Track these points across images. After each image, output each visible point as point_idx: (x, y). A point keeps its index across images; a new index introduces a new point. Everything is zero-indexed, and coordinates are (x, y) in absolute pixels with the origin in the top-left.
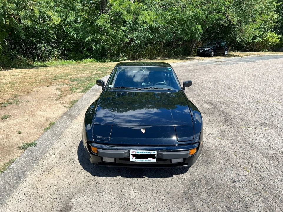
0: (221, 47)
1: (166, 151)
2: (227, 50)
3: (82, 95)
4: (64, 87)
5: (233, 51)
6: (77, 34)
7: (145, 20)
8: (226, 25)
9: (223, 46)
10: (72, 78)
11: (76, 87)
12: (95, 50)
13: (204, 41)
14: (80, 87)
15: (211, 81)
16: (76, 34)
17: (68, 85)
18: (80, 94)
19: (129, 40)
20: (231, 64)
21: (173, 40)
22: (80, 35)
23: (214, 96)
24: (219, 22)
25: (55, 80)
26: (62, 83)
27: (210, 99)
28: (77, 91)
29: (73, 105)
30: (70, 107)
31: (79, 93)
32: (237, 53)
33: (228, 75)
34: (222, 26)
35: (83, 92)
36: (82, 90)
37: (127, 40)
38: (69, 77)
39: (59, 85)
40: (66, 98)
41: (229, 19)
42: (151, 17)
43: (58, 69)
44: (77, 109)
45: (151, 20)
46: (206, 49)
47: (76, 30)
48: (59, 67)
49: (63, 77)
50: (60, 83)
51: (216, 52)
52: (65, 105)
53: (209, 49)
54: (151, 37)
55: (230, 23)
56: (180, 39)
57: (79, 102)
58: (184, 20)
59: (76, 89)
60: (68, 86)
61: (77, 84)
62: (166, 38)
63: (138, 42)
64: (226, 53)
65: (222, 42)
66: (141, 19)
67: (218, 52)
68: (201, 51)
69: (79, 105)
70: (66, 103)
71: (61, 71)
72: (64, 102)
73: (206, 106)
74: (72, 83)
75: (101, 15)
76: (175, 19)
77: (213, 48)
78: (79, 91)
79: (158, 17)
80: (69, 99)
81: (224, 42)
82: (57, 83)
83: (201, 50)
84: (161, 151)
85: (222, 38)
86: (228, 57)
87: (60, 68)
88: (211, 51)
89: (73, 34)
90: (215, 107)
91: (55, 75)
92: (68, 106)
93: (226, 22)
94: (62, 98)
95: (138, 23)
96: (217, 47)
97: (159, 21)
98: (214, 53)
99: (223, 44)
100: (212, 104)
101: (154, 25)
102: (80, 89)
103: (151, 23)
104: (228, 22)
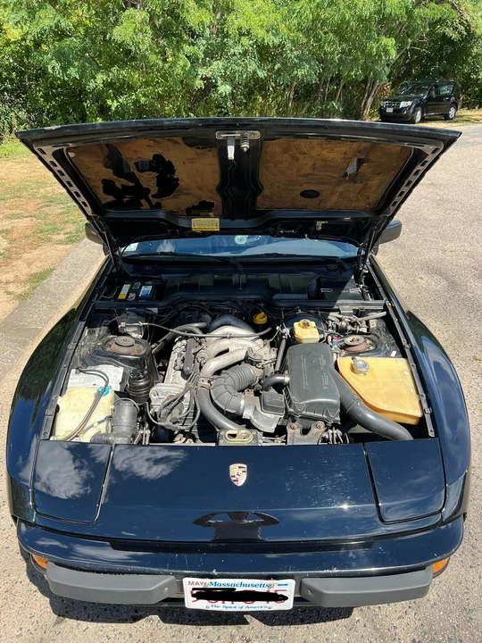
0: (440, 99)
1: (334, 576)
2: (455, 105)
3: (67, 250)
4: (22, 224)
5: (469, 109)
6: (64, 69)
7: (245, 27)
8: (455, 36)
9: (446, 96)
10: (50, 195)
11: (55, 223)
12: (117, 112)
13: (396, 81)
14: (67, 222)
15: (426, 198)
16: (62, 68)
17: (34, 216)
18: (61, 247)
19: (205, 84)
20: (468, 143)
21: (320, 80)
22: (73, 72)
23: (440, 245)
24: (440, 30)
25: (3, 202)
26: (19, 212)
27: (431, 255)
28: (56, 237)
29: (34, 288)
30: (22, 297)
31: (60, 242)
32: (477, 113)
33: (467, 178)
34: (446, 39)
35: (72, 242)
36: (70, 233)
37: (199, 84)
38: (42, 190)
39: (9, 217)
40: (19, 262)
41: (467, 21)
42: (262, 17)
43: (20, 167)
44: (44, 301)
45: (262, 26)
46: (403, 104)
47: (60, 55)
48: (22, 161)
49: (27, 191)
50: (14, 211)
51: (427, 112)
52: (11, 288)
53: (409, 103)
54: (262, 74)
55: (466, 31)
56: (336, 79)
57: (54, 277)
58: (348, 22)
59: (55, 230)
60: (34, 219)
61: (61, 214)
62: (302, 75)
63: (225, 89)
64: (452, 112)
65: (442, 86)
66: (235, 22)
67: (433, 110)
68: (390, 110)
69: (52, 289)
70: (17, 281)
71: (26, 171)
72: (10, 277)
73: (426, 281)
74: (46, 209)
75: (127, 12)
76: (324, 23)
77: (421, 101)
78: (62, 237)
79: (279, 17)
80: (29, 265)
81: (448, 84)
82: (5, 211)
83: (389, 107)
84: (311, 576)
85: (444, 74)
86: (456, 124)
87: (26, 162)
88: (415, 111)
89: (53, 68)
90: (453, 285)
91: (7, 185)
92: (19, 291)
93: (457, 28)
94: (7, 265)
95: (227, 36)
96: (429, 98)
97: (283, 28)
98: (422, 113)
99: (446, 90)
100: (441, 274)
101: (271, 40)
102: (65, 231)
103: (260, 33)
104: (463, 28)
